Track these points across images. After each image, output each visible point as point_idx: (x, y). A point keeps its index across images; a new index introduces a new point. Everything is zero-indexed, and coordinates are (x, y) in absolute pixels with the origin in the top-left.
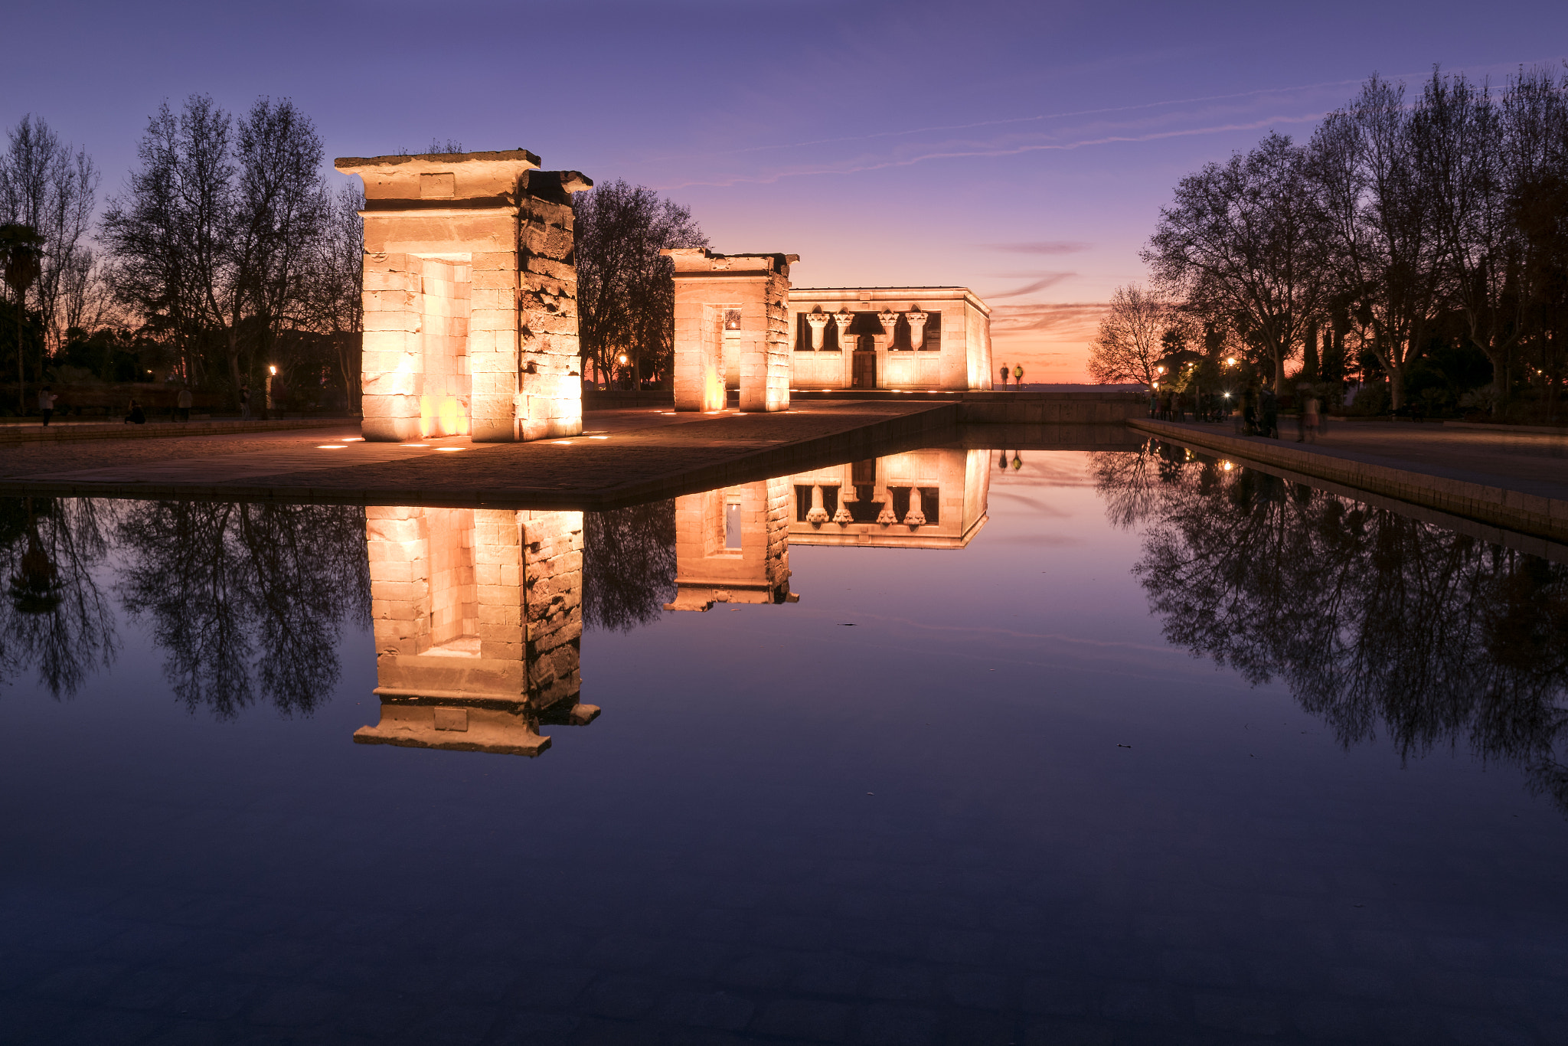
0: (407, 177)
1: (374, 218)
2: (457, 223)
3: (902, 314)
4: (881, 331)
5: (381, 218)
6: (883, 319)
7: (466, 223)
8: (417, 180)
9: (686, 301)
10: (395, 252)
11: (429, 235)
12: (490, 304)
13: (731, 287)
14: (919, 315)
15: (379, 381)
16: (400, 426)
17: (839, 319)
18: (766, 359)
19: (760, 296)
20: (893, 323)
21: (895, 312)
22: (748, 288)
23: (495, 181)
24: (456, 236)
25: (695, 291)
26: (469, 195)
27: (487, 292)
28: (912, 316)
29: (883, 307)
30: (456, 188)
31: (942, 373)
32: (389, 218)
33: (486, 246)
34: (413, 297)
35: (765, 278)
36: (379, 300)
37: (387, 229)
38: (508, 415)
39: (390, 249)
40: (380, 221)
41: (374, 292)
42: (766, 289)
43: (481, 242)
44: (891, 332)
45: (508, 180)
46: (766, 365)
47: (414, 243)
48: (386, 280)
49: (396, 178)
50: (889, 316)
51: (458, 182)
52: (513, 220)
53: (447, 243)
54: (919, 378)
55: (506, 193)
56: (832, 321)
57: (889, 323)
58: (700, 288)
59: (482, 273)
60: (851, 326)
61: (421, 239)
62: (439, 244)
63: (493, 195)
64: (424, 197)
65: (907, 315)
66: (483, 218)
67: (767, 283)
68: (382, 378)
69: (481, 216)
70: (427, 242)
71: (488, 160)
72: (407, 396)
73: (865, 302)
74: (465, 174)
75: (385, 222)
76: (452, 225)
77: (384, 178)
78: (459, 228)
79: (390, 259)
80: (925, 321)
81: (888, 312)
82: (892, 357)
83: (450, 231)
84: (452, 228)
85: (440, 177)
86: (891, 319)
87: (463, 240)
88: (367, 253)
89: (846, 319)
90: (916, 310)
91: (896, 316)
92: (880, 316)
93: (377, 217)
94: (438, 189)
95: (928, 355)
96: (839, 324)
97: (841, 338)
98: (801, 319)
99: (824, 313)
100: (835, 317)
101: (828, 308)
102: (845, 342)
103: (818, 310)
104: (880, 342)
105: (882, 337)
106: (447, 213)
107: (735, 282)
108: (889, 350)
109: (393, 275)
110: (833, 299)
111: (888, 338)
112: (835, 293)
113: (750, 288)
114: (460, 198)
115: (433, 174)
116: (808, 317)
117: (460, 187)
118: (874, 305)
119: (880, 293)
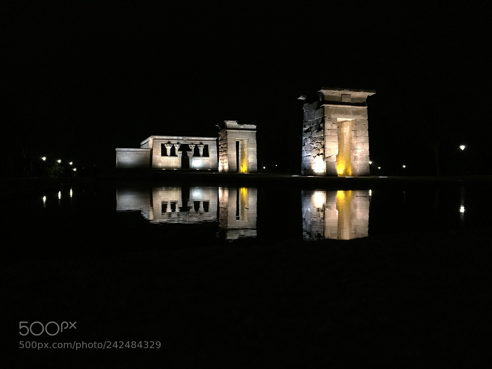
0: (338, 94)
1: (327, 106)
3: (196, 145)
6: (191, 146)
7: (355, 110)
8: (340, 96)
9: (231, 138)
10: (334, 117)
11: (344, 113)
13: (245, 134)
21: (194, 144)
23: (362, 98)
25: (233, 134)
26: (355, 102)
27: (361, 131)
28: (201, 146)
29: (191, 143)
31: (210, 164)
32: (332, 107)
33: (360, 118)
36: (330, 132)
37: (332, 110)
38: (368, 168)
39: (332, 116)
40: (330, 107)
41: (329, 129)
43: (358, 116)
44: (193, 150)
45: (365, 98)
47: (340, 115)
48: (332, 126)
49: (333, 95)
52: (367, 110)
53: (349, 116)
54: (202, 165)
55: (365, 102)
56: (173, 146)
59: (359, 125)
61: (342, 114)
62: (347, 116)
63: (361, 102)
64: (343, 101)
65: (198, 145)
66: (359, 109)
68: (332, 156)
69: (358, 108)
74: (354, 95)
75: (331, 108)
77: (331, 94)
78: (353, 111)
79: (333, 120)
80: (204, 147)
82: (194, 159)
83: (350, 112)
84: (350, 111)
85: (347, 96)
86: (194, 146)
87: (353, 115)
88: (326, 117)
90: (201, 144)
92: (189, 145)
93: (329, 106)
94: (347, 99)
95: (206, 158)
96: (176, 148)
97: (177, 152)
98: (163, 146)
99: (171, 144)
100: (175, 145)
101: (173, 142)
102: (179, 154)
103: (169, 143)
104: (190, 154)
105: (191, 152)
106: (350, 107)
107: (246, 132)
108: (193, 156)
109: (334, 124)
110: (174, 139)
111: (193, 152)
112: (175, 138)
113: (251, 134)
114: (353, 102)
115: (345, 94)
116: (165, 145)
117: (352, 99)
118: (188, 142)
119: (190, 138)
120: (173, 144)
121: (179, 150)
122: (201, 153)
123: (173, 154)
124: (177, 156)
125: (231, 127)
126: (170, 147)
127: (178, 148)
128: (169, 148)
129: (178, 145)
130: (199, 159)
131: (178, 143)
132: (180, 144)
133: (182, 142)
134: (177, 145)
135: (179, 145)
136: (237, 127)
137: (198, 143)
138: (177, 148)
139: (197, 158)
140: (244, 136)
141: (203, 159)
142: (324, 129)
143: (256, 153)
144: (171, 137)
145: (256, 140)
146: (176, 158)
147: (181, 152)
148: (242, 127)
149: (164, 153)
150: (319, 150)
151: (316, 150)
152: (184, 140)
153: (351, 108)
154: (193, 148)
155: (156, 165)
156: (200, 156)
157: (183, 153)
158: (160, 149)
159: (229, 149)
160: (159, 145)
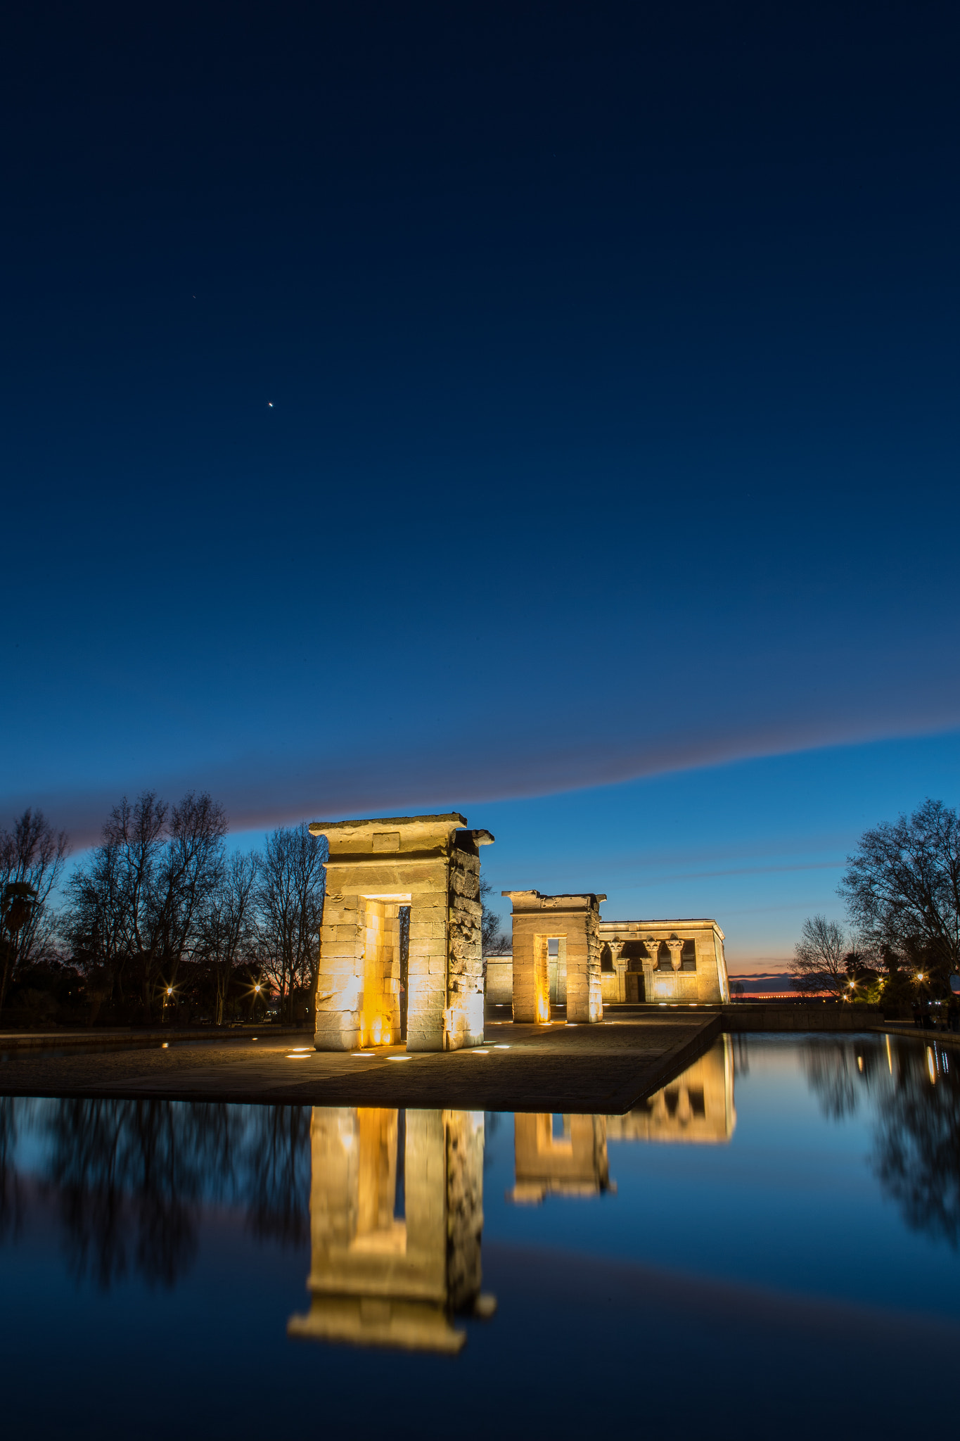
0: (363, 836)
1: (335, 868)
2: (400, 870)
3: (663, 942)
4: (647, 955)
5: (340, 868)
6: (648, 946)
7: (408, 870)
8: (370, 838)
9: (522, 932)
10: (350, 894)
11: (378, 880)
12: (426, 934)
13: (558, 921)
14: (677, 942)
15: (331, 999)
16: (346, 1039)
17: (612, 946)
18: (588, 978)
19: (581, 928)
20: (656, 949)
21: (657, 940)
22: (572, 921)
23: (432, 838)
24: (399, 881)
25: (528, 924)
26: (410, 849)
27: (423, 925)
28: (672, 943)
29: (648, 936)
30: (401, 844)
31: (699, 990)
32: (347, 868)
34: (361, 930)
35: (585, 913)
36: (335, 932)
37: (345, 877)
38: (438, 1028)
39: (346, 892)
40: (340, 870)
41: (332, 926)
42: (586, 922)
43: (419, 885)
44: (655, 956)
45: (442, 837)
46: (588, 983)
47: (365, 887)
48: (341, 916)
49: (353, 837)
50: (653, 943)
51: (402, 839)
52: (445, 867)
53: (392, 886)
54: (680, 993)
55: (440, 847)
56: (607, 949)
57: (653, 949)
58: (532, 922)
59: (420, 910)
60: (622, 952)
61: (372, 884)
62: (385, 887)
63: (430, 848)
64: (374, 852)
65: (667, 942)
66: (422, 866)
67: (587, 917)
68: (334, 996)
69: (419, 864)
70: (376, 886)
71: (429, 821)
72: (352, 1012)
73: (633, 933)
74: (409, 833)
75: (343, 871)
76: (397, 872)
77: (344, 838)
78: (402, 874)
79: (346, 900)
80: (682, 947)
81: (651, 940)
82: (658, 976)
83: (394, 877)
84: (396, 874)
85: (388, 836)
87: (405, 884)
88: (328, 895)
89: (619, 946)
90: (674, 938)
91: (658, 943)
92: (645, 943)
93: (338, 868)
94: (386, 844)
96: (613, 950)
97: (615, 960)
100: (610, 944)
102: (620, 965)
104: (648, 964)
105: (650, 960)
106: (393, 863)
108: (655, 970)
109: (347, 912)
111: (654, 961)
114: (404, 851)
115: (382, 834)
117: (404, 843)
118: (640, 935)
122: (676, 961)
123: (606, 965)
124: (616, 971)
127: (618, 951)
129: (616, 945)
130: (669, 976)
131: (616, 940)
132: (622, 941)
134: (613, 944)
135: (618, 944)
136: (538, 906)
138: (615, 950)
139: (663, 975)
141: (680, 976)
142: (322, 926)
146: (613, 976)
147: (624, 961)
148: (549, 904)
153: (397, 866)
156: (673, 970)
157: (629, 963)
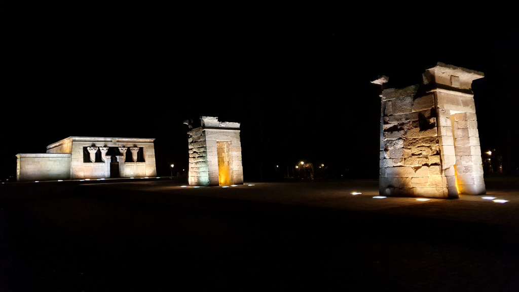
0: (447, 75)
2: (461, 98)
4: (121, 154)
6: (122, 150)
7: (464, 99)
8: (450, 77)
9: (211, 139)
10: (447, 109)
11: (454, 103)
12: (473, 134)
13: (227, 134)
22: (233, 135)
23: (468, 83)
24: (462, 105)
27: (472, 129)
28: (134, 149)
29: (122, 145)
32: (444, 93)
33: (469, 110)
37: (444, 98)
39: (445, 107)
41: (444, 127)
47: (452, 105)
48: (446, 121)
49: (444, 75)
51: (460, 81)
52: (473, 100)
53: (459, 107)
54: (136, 173)
56: (99, 150)
59: (470, 121)
63: (468, 88)
65: (131, 148)
66: (467, 98)
70: (455, 106)
73: (114, 143)
74: (461, 78)
75: (443, 95)
77: (441, 74)
79: (446, 112)
80: (138, 151)
81: (124, 147)
82: (126, 165)
83: (460, 102)
86: (125, 150)
88: (439, 108)
90: (135, 146)
91: (127, 148)
92: (120, 149)
93: (441, 92)
94: (456, 83)
95: (141, 164)
96: (102, 151)
97: (104, 157)
98: (85, 149)
99: (96, 147)
100: (101, 148)
101: (98, 144)
102: (107, 159)
103: (94, 146)
104: (120, 159)
105: (122, 157)
106: (460, 94)
107: (229, 132)
108: (125, 162)
110: (100, 141)
111: (124, 157)
112: (102, 139)
113: (235, 134)
114: (462, 88)
115: (455, 76)
116: (88, 148)
117: (461, 84)
118: (118, 144)
119: (121, 139)
120: (99, 147)
121: (107, 154)
122: (135, 157)
123: (99, 159)
124: (104, 162)
125: (210, 125)
126: (96, 151)
127: (106, 152)
128: (93, 153)
130: (132, 165)
131: (105, 146)
132: (108, 147)
133: (110, 145)
134: (104, 148)
135: (106, 148)
136: (217, 126)
137: (130, 145)
138: (104, 151)
139: (129, 164)
140: (226, 137)
141: (137, 165)
142: (438, 126)
143: (241, 159)
144: (97, 139)
145: (240, 142)
146: (104, 164)
147: (109, 157)
148: (223, 125)
149: (87, 159)
150: (427, 158)
151: (420, 158)
152: (112, 142)
153: (460, 96)
154: (125, 152)
155: (75, 175)
156: (134, 162)
157: (112, 158)
158: (82, 153)
159: (208, 154)
160: (80, 149)
